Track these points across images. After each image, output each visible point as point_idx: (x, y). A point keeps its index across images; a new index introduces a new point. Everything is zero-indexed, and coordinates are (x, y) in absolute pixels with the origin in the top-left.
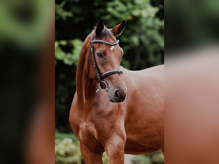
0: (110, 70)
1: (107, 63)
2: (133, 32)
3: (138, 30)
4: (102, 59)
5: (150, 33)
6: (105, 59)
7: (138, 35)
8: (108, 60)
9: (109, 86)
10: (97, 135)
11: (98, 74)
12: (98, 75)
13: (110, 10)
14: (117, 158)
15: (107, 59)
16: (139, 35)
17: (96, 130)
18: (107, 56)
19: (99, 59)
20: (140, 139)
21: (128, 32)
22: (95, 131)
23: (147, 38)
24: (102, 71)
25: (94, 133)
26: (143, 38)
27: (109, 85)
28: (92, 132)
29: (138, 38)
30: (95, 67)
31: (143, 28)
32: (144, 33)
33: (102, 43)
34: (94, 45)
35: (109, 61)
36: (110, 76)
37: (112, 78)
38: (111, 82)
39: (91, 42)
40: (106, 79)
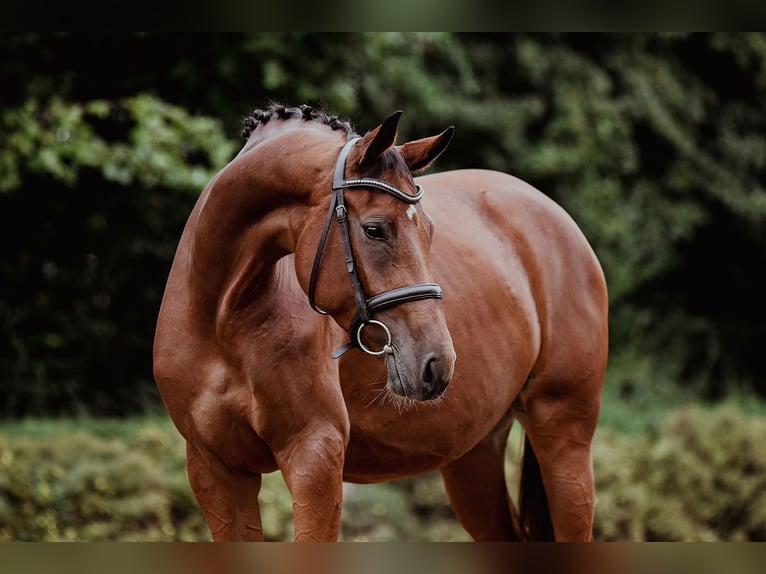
0: (407, 286)
1: (396, 260)
2: (338, 67)
3: (353, 60)
4: (384, 244)
5: (393, 66)
6: (392, 247)
7: (353, 77)
8: (400, 252)
9: (397, 338)
10: (260, 418)
11: (359, 296)
12: (360, 299)
14: (322, 496)
15: (397, 247)
16: (358, 75)
17: (258, 401)
18: (399, 235)
19: (369, 244)
20: (385, 426)
21: (319, 67)
22: (254, 403)
23: (384, 86)
24: (376, 284)
25: (251, 412)
26: (371, 85)
27: (400, 338)
28: (245, 408)
29: (353, 86)
30: (352, 272)
31: (372, 51)
32: (374, 68)
33: (383, 191)
34: (352, 197)
35: (405, 253)
36: (403, 306)
37: (413, 316)
38: (408, 325)
39: (339, 183)
40: (390, 313)
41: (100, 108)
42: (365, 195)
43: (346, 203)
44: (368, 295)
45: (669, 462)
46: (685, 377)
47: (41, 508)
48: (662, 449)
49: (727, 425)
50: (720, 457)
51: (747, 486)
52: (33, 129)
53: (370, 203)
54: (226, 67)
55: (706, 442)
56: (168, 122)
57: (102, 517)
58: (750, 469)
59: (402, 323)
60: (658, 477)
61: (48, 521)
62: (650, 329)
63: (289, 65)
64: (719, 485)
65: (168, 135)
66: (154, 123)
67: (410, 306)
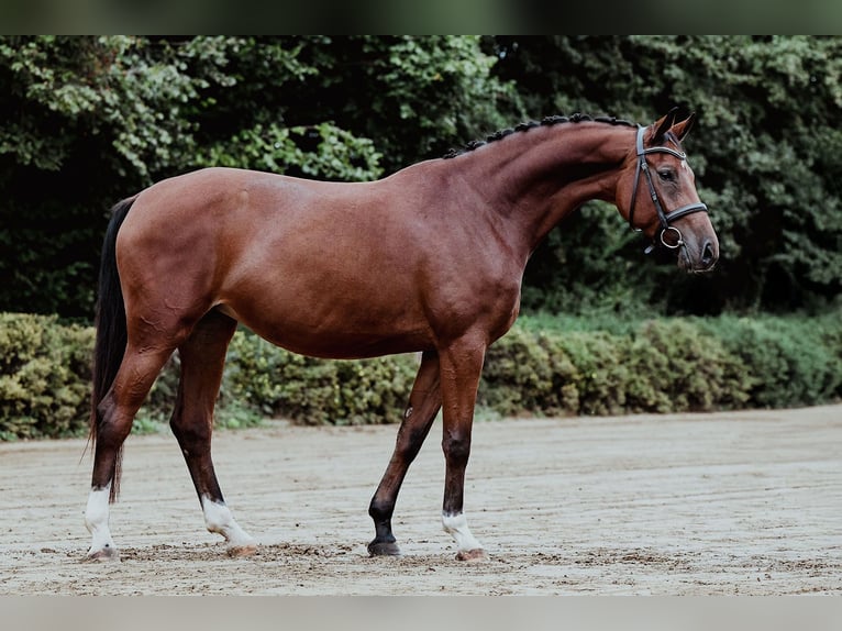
0: (687, 205)
1: (680, 191)
2: (445, 108)
4: (672, 183)
5: (479, 107)
6: (677, 183)
7: (454, 114)
9: (685, 235)
12: (662, 216)
13: (396, 60)
15: (680, 184)
18: (680, 177)
19: (664, 183)
23: (474, 120)
24: (670, 206)
26: (466, 118)
27: (687, 235)
30: (656, 200)
33: (667, 153)
34: (651, 158)
35: (684, 187)
36: (688, 217)
37: (694, 221)
38: (691, 227)
39: (641, 151)
40: (679, 222)
41: (301, 130)
42: (658, 156)
43: (647, 161)
44: (666, 212)
45: (642, 351)
46: (652, 302)
47: (260, 372)
48: (637, 345)
49: (678, 330)
50: (672, 350)
51: (688, 367)
52: (260, 142)
53: (661, 160)
54: (377, 107)
55: (665, 340)
56: (341, 139)
57: (298, 378)
58: (690, 358)
59: (687, 227)
60: (634, 361)
61: (264, 379)
62: (632, 271)
63: (414, 105)
64: (671, 366)
65: (340, 146)
66: (334, 140)
67: (691, 216)
